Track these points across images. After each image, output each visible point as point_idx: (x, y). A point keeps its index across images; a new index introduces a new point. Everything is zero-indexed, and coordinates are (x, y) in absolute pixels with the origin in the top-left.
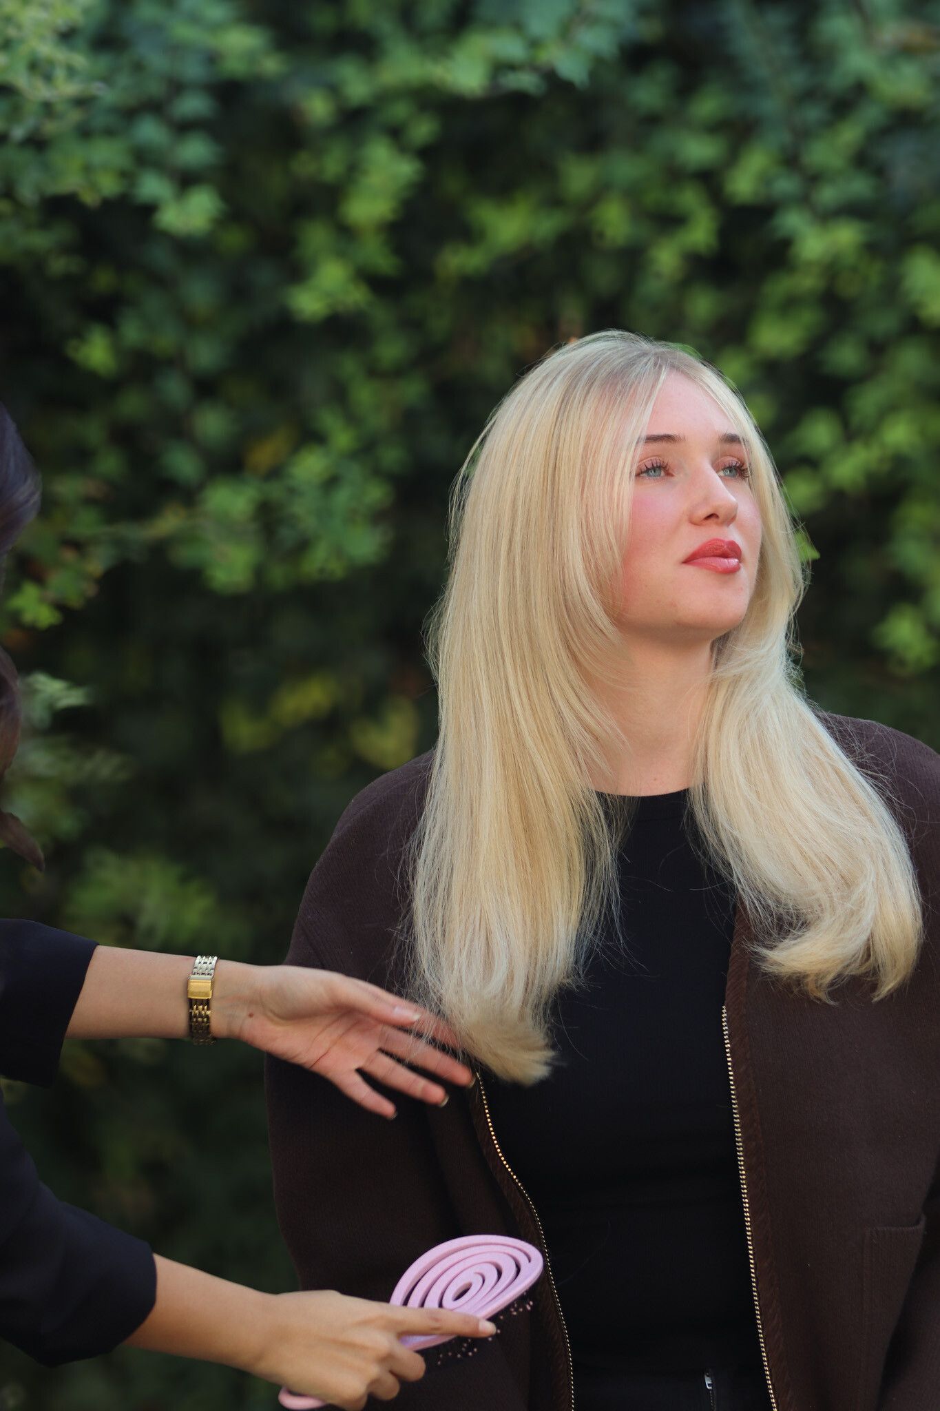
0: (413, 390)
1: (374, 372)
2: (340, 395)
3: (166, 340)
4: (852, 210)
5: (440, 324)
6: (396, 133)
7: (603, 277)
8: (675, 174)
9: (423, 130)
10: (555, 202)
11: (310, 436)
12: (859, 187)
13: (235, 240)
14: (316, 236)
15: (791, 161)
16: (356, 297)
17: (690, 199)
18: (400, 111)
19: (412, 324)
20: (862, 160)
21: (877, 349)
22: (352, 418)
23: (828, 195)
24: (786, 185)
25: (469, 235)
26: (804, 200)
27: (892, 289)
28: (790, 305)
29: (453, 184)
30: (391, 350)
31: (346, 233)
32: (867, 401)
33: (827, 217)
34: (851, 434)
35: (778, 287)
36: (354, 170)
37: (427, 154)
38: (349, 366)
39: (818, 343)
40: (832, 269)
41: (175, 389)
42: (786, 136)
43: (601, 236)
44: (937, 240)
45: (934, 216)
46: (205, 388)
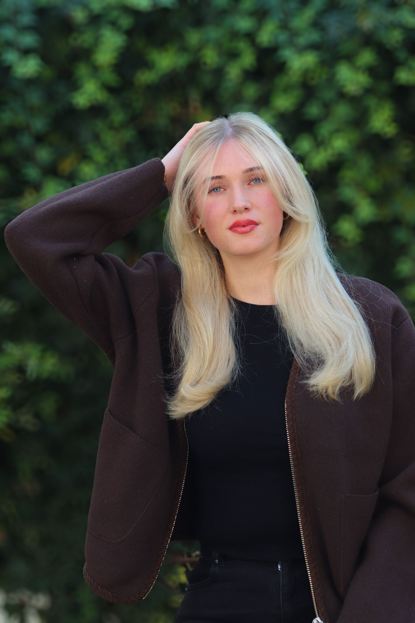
0: (128, 134)
1: (111, 127)
2: (97, 138)
3: (21, 118)
4: (314, 47)
5: (138, 104)
6: (114, 24)
7: (207, 80)
8: (235, 35)
9: (126, 22)
10: (183, 49)
11: (85, 157)
12: (314, 36)
13: (48, 73)
14: (82, 70)
15: (284, 26)
16: (101, 96)
17: (243, 45)
18: (115, 14)
19: (126, 106)
20: (316, 24)
21: (327, 106)
22: (104, 148)
23: (302, 41)
24: (283, 37)
25: (147, 65)
26: (291, 43)
27: (331, 80)
28: (287, 89)
29: (140, 43)
30: (118, 117)
31: (95, 69)
32: (324, 130)
33: (302, 50)
34: (319, 144)
35: (282, 81)
36: (97, 41)
37: (129, 33)
38: (100, 125)
39: (301, 105)
40: (306, 73)
41: (26, 141)
42: (282, 16)
43: (205, 64)
44: (349, 58)
45: (347, 47)
46: (40, 139)
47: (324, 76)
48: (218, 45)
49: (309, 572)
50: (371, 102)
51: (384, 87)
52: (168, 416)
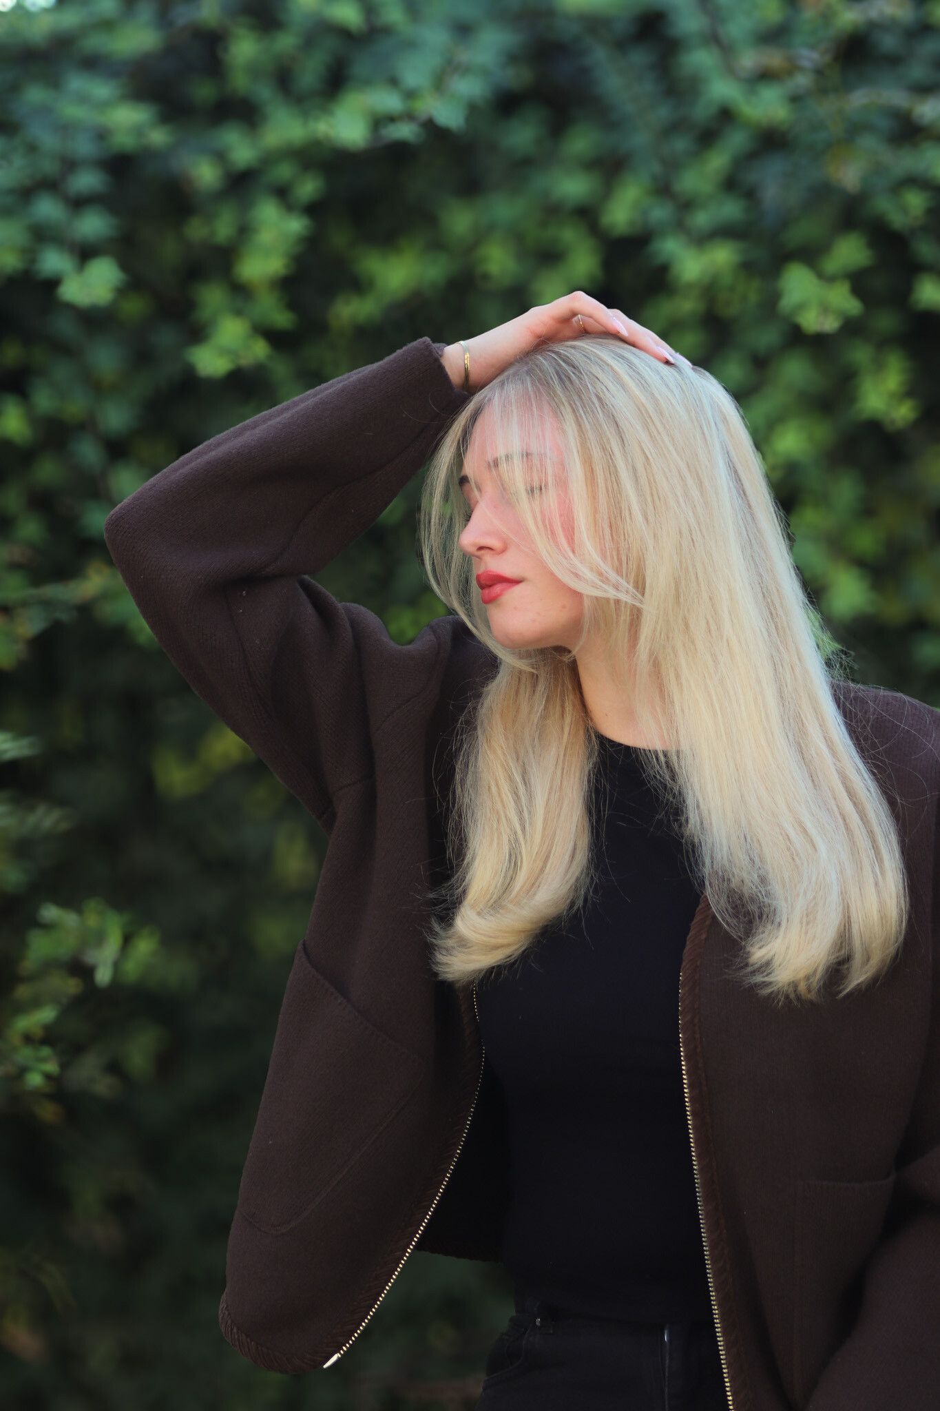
3: (76, 407)
4: (726, 232)
6: (282, 193)
7: (490, 313)
8: (553, 211)
9: (308, 188)
10: (437, 245)
12: (731, 210)
13: (135, 306)
14: (212, 297)
15: (663, 189)
16: (256, 351)
17: (571, 234)
18: (284, 171)
19: (310, 376)
20: (731, 184)
21: (761, 364)
23: (702, 219)
24: (660, 213)
25: (358, 285)
26: (679, 225)
27: (770, 304)
28: (673, 328)
29: (340, 238)
31: (240, 291)
33: (703, 240)
35: (660, 312)
36: (245, 231)
37: (313, 210)
40: (709, 290)
41: (88, 452)
42: (657, 168)
43: (486, 277)
44: (810, 255)
45: (804, 231)
46: (117, 450)
47: (753, 297)
48: (517, 237)
49: (723, 1352)
50: (860, 354)
51: (886, 322)
52: (436, 974)
